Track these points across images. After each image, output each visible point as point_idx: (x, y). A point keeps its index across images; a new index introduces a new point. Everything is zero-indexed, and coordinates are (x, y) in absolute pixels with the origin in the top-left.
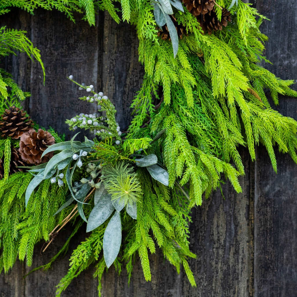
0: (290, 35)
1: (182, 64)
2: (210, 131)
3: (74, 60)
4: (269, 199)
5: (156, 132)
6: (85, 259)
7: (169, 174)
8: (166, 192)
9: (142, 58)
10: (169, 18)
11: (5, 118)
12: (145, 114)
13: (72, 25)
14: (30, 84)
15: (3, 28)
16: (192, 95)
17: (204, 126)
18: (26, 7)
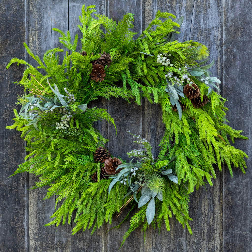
0: (241, 107)
1: (184, 123)
2: (199, 157)
3: (130, 122)
4: (230, 192)
5: (172, 158)
6: (137, 222)
7: (178, 178)
8: (177, 187)
9: (164, 121)
10: (177, 101)
11: (97, 152)
12: (166, 149)
13: (128, 104)
14: (108, 135)
15: (95, 108)
16: (189, 139)
17: (196, 155)
18: (105, 96)
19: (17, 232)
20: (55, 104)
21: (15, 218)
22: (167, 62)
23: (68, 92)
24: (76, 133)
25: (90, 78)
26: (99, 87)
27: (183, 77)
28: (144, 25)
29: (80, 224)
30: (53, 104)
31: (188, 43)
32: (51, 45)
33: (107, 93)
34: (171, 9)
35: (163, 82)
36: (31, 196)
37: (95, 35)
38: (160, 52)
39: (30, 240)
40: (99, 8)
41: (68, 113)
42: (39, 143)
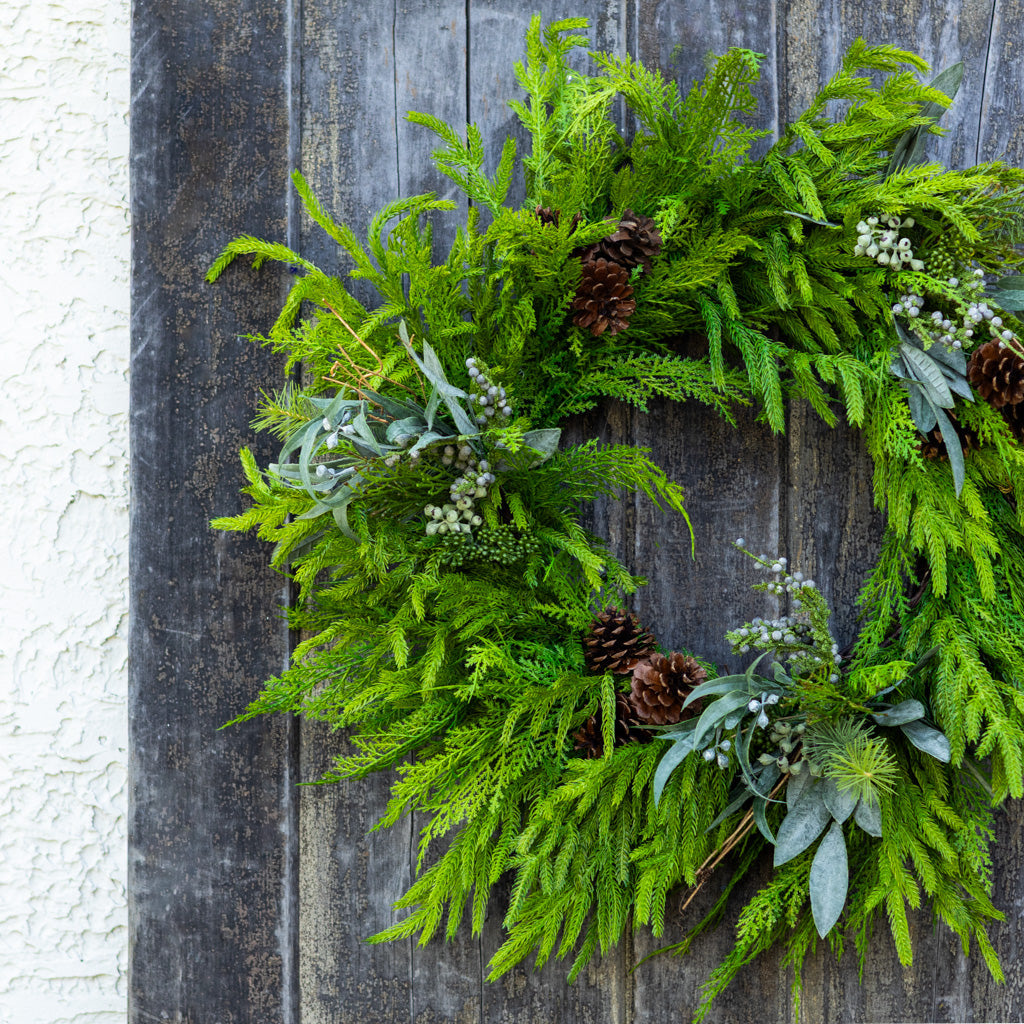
1: (969, 510)
3: (729, 506)
5: (917, 652)
6: (769, 924)
7: (949, 739)
8: (940, 779)
9: (881, 498)
10: (943, 415)
11: (599, 630)
12: (888, 618)
13: (721, 431)
14: (634, 560)
15: (592, 443)
16: (991, 574)
17: (1017, 641)
18: (629, 395)
19: (247, 971)
20: (430, 426)
21: (241, 911)
22: (899, 254)
23: (481, 377)
24: (515, 551)
25: (568, 322)
26: (600, 356)
27: (973, 313)
28: (785, 100)
29: (523, 936)
30: (420, 429)
31: (987, 174)
32: (393, 184)
33: (636, 380)
34: (899, 35)
35: (882, 336)
36: (308, 818)
37: (588, 138)
38: (867, 212)
39: (302, 1004)
40: (593, 32)
41: (480, 467)
42: (352, 592)
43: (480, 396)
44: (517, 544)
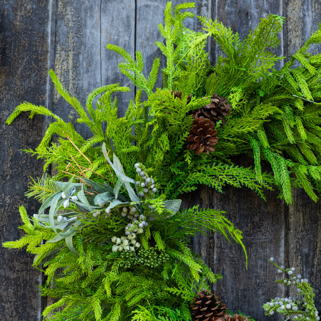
3: (260, 239)
11: (198, 302)
13: (256, 202)
14: (213, 265)
15: (196, 208)
18: (213, 184)
20: (116, 197)
23: (142, 173)
24: (157, 261)
25: (184, 147)
26: (199, 164)
28: (286, 46)
30: (111, 198)
32: (99, 80)
33: (216, 177)
37: (195, 59)
40: (196, 11)
41: (140, 218)
42: (73, 280)
43: (141, 182)
44: (158, 257)
